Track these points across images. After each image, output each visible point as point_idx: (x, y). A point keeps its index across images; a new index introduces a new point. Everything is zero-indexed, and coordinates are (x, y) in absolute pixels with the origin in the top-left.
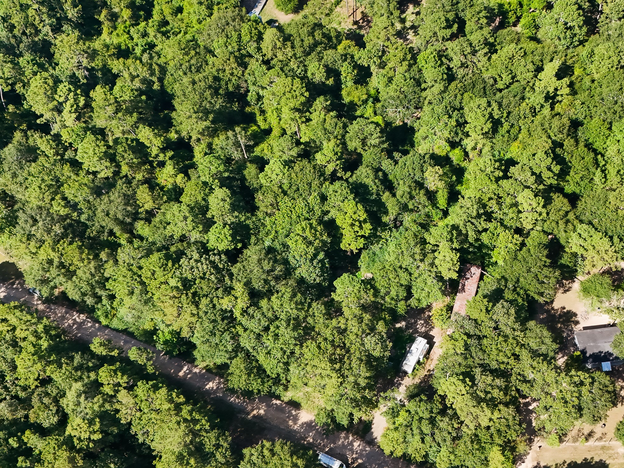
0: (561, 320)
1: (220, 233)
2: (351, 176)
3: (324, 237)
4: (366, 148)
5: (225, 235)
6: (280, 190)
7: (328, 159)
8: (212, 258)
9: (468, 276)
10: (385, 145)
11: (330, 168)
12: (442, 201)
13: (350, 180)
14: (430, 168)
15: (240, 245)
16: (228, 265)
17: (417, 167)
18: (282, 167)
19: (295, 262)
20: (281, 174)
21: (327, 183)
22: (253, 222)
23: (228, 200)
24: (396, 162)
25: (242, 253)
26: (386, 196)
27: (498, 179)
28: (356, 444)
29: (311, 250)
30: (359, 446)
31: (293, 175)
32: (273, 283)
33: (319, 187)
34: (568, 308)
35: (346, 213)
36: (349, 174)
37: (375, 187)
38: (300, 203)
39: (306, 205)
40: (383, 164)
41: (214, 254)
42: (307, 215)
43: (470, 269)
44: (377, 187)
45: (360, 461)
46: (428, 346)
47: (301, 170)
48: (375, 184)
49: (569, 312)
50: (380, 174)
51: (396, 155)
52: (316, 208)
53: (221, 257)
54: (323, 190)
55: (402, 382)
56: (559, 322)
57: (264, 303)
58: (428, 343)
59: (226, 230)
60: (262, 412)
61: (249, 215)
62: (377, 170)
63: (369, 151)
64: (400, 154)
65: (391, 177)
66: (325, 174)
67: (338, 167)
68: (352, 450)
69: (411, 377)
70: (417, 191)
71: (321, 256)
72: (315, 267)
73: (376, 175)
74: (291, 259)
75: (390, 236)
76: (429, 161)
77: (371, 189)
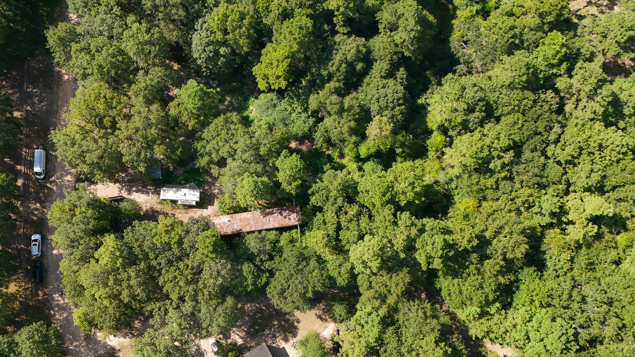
0: (283, 323)
2: (344, 34)
9: (285, 214)
10: (407, 54)
13: (337, 36)
21: (309, 11)
28: (69, 178)
30: (68, 181)
34: (299, 326)
36: (345, 30)
37: (334, 68)
40: (379, 63)
43: (294, 212)
45: (55, 188)
46: (194, 203)
49: (296, 328)
50: (359, 66)
55: (150, 195)
56: (279, 321)
58: (197, 202)
60: (66, 77)
63: (385, 39)
64: (405, 76)
65: (367, 80)
68: (62, 176)
69: (158, 201)
72: (205, 51)
73: (355, 61)
74: (200, 21)
75: (300, 113)
76: (397, 113)
77: (330, 64)
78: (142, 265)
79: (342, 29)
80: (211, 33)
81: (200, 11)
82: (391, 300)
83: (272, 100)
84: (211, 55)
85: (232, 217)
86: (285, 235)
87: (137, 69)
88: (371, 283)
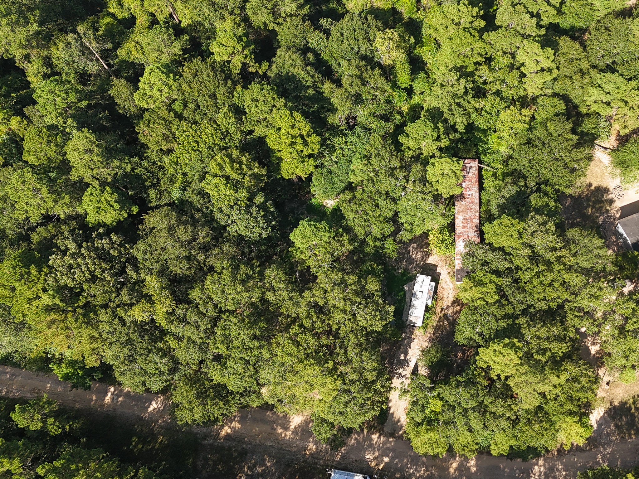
0: (591, 202)
1: (99, 202)
2: (270, 68)
3: (256, 170)
4: (280, 20)
5: (108, 202)
6: (172, 114)
7: (230, 50)
8: (98, 243)
10: (306, 11)
11: (237, 63)
12: (403, 78)
13: (269, 73)
14: (380, 34)
15: (135, 210)
16: (126, 249)
17: (360, 35)
18: (164, 77)
19: (225, 218)
20: (166, 89)
21: (239, 88)
22: (146, 169)
23: (96, 149)
24: (327, 33)
25: (142, 222)
26: (327, 87)
27: (481, 32)
29: (243, 194)
31: (185, 86)
32: (201, 257)
33: (228, 97)
34: (595, 184)
35: (279, 129)
36: (265, 65)
37: (309, 79)
38: (207, 129)
39: (216, 129)
40: (310, 40)
41: (100, 236)
42: (222, 143)
44: (312, 77)
45: (386, 459)
46: (433, 284)
47: (195, 75)
48: (308, 73)
49: (597, 188)
50: (310, 56)
51: (324, 22)
52: (232, 129)
53: (111, 239)
54: (235, 100)
56: (588, 206)
57: (195, 294)
58: (432, 280)
59: (106, 196)
61: (136, 159)
62: (305, 50)
63: (286, 25)
64: (329, 20)
65: (325, 57)
66: (231, 74)
67: (248, 59)
70: (370, 72)
71: (259, 199)
72: (256, 218)
73: (305, 59)
74: (218, 215)
75: (346, 142)
76: (375, 24)
77: (304, 82)
78: (522, 321)
79: (263, 67)
80: (236, 204)
81: (205, 215)
82: (585, 66)
83: (322, 174)
84: (262, 213)
85: (459, 237)
86: (487, 184)
87: (263, 301)
88: (566, 76)
